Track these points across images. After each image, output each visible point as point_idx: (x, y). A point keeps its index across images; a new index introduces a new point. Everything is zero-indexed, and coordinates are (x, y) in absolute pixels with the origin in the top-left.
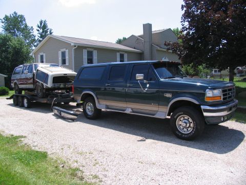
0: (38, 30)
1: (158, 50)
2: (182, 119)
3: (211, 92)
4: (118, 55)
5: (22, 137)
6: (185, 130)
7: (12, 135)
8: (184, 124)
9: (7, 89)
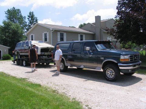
0: (29, 19)
1: (104, 33)
2: (109, 71)
3: (123, 57)
4: (79, 35)
5: (27, 79)
6: (111, 76)
7: (22, 78)
8: (110, 73)
9: (10, 56)
